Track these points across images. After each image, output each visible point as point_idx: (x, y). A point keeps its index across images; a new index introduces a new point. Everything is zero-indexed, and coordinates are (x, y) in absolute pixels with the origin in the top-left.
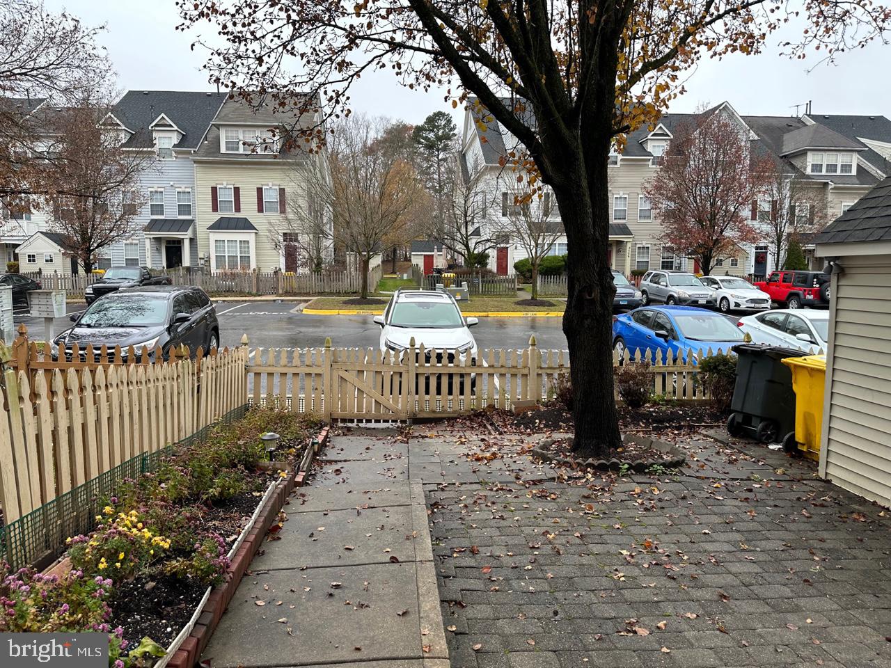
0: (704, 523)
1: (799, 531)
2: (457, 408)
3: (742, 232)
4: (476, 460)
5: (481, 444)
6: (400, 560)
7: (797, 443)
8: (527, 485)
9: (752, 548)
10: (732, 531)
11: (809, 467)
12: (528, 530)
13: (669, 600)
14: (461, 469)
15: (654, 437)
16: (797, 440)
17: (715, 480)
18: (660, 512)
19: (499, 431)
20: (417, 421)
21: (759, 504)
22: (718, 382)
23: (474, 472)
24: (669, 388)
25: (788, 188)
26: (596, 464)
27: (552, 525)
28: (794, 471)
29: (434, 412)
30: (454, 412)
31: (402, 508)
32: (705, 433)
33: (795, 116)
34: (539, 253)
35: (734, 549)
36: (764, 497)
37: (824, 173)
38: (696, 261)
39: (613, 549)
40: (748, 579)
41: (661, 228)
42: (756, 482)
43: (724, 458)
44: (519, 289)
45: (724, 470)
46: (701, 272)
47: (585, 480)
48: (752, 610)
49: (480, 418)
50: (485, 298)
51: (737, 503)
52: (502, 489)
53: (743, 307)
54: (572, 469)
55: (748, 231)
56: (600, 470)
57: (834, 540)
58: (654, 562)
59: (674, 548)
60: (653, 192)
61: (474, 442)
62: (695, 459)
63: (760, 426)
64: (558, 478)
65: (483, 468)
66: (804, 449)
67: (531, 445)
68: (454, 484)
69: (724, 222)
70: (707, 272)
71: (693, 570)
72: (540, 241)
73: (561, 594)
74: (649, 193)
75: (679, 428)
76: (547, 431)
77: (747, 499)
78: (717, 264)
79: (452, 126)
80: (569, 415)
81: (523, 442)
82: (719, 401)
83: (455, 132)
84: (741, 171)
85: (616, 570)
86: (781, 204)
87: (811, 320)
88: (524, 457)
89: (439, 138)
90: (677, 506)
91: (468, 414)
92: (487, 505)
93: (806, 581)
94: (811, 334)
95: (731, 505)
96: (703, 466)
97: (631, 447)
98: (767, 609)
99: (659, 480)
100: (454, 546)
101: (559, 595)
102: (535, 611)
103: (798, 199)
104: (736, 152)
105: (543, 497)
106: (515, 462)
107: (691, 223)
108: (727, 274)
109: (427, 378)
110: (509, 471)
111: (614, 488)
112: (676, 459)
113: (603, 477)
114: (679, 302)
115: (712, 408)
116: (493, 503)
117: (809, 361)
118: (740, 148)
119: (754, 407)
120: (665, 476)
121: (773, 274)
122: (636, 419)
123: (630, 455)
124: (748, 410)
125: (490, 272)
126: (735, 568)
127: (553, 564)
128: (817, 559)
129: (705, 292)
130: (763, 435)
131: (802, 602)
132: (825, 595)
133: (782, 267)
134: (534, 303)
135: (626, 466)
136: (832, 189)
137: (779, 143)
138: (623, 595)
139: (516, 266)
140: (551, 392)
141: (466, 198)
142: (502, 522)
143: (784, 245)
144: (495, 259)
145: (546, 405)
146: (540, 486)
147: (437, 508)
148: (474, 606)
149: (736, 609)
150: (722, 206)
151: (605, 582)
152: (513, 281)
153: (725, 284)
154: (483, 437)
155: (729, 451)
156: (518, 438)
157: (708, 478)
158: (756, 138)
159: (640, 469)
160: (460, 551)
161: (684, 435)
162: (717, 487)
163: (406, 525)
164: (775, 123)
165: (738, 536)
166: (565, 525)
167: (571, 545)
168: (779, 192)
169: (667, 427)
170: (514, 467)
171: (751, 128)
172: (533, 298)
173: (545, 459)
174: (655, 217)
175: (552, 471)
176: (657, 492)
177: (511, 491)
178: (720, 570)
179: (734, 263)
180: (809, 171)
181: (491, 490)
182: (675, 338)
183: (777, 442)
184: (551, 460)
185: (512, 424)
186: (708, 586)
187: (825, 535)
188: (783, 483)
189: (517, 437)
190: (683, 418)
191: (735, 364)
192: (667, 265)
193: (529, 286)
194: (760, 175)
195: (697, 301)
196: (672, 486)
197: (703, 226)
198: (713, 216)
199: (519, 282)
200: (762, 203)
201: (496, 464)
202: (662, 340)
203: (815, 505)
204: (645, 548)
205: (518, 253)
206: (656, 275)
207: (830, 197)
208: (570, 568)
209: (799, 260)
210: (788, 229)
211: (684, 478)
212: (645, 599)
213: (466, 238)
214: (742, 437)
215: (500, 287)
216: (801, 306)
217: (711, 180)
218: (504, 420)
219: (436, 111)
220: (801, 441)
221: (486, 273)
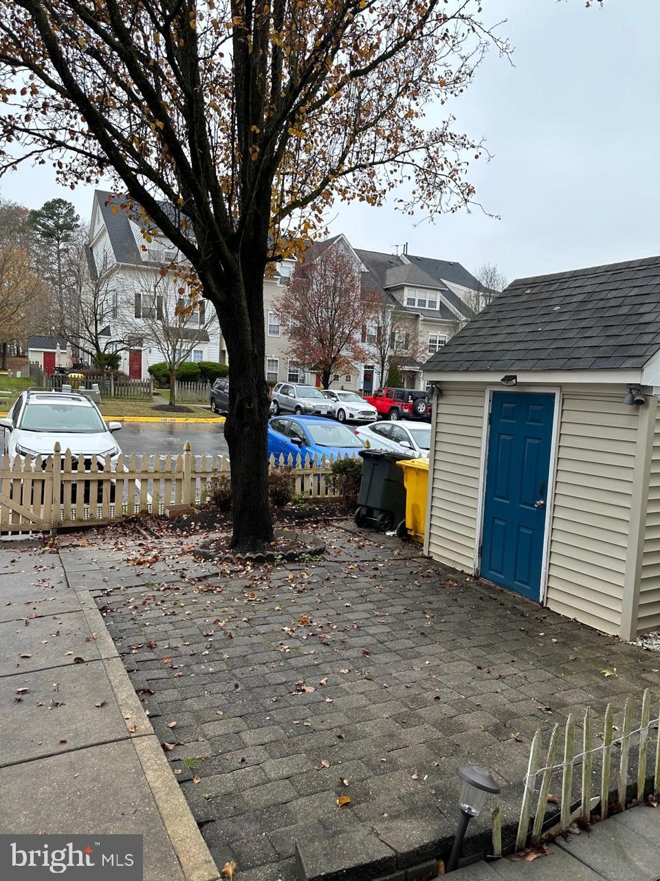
0: (345, 598)
1: (414, 597)
2: (106, 515)
3: (355, 353)
4: (137, 564)
5: (140, 548)
6: (85, 660)
7: (407, 529)
8: (193, 582)
9: (383, 614)
10: (366, 602)
11: (416, 547)
12: (200, 621)
13: (326, 662)
14: (124, 574)
15: (297, 531)
16: (407, 526)
17: (350, 563)
18: (310, 593)
19: (155, 535)
20: (62, 530)
21: (384, 579)
22: (346, 482)
23: (138, 575)
24: (307, 488)
25: (390, 317)
26: (254, 557)
27: (221, 614)
28: (406, 552)
29: (81, 520)
30: (104, 519)
31: (74, 614)
32: (337, 525)
33: (395, 254)
34: (177, 358)
35: (370, 616)
36: (387, 573)
37: (416, 306)
38: (318, 376)
39: (277, 627)
40: (382, 638)
41: (289, 344)
42: (381, 562)
43: (355, 545)
44: (155, 394)
45: (355, 554)
46: (322, 386)
47: (245, 572)
48: (388, 660)
49: (133, 524)
50: (118, 402)
51: (368, 580)
52: (169, 588)
53: (356, 418)
54: (233, 564)
55: (360, 352)
56: (258, 562)
57: (438, 601)
58: (311, 634)
59: (325, 621)
60: (281, 310)
61: (131, 547)
62: (333, 547)
63: (380, 517)
64: (221, 573)
65: (146, 571)
66: (412, 534)
67: (190, 546)
68: (120, 588)
69: (341, 342)
70: (326, 387)
71: (341, 636)
72: (177, 347)
73: (238, 670)
74: (278, 311)
75: (317, 522)
76: (203, 532)
77: (375, 576)
78: (334, 380)
79: (75, 216)
80: (223, 516)
81: (182, 544)
82: (347, 498)
83: (78, 223)
84: (355, 298)
85: (282, 644)
86: (385, 330)
87: (410, 430)
88: (185, 557)
89: (59, 227)
90: (322, 587)
91: (119, 520)
92: (156, 605)
93: (422, 634)
94: (410, 442)
95: (364, 582)
96: (339, 552)
97: (281, 540)
98: (398, 658)
99: (307, 566)
100: (131, 644)
101: (237, 672)
102: (219, 687)
103: (398, 327)
104: (351, 281)
105: (210, 591)
106: (178, 562)
107: (314, 341)
108: (342, 389)
109: (74, 486)
110: (173, 571)
111: (271, 577)
112: (319, 548)
113: (260, 568)
114: (305, 412)
115: (341, 504)
116: (163, 602)
117: (416, 463)
118: (353, 278)
119: (375, 501)
120: (311, 563)
121: (380, 391)
122: (282, 515)
123: (281, 548)
124: (370, 504)
125: (122, 374)
126: (372, 630)
127: (227, 647)
128: (428, 617)
129: (325, 404)
130: (382, 524)
131: (422, 650)
132: (436, 642)
133: (385, 384)
134: (172, 408)
135: (280, 557)
136: (422, 320)
137: (383, 277)
138: (289, 664)
139: (151, 370)
140: (204, 495)
141: (96, 296)
142: (174, 617)
143: (387, 366)
144: (128, 361)
145: (198, 508)
146: (205, 582)
147: (106, 612)
148: (162, 692)
149: (376, 661)
150: (339, 327)
151: (274, 655)
152: (149, 386)
153: (342, 397)
154: (140, 542)
155: (357, 539)
156: (177, 540)
157: (344, 562)
158: (367, 271)
159: (291, 558)
160: (138, 648)
161: (321, 528)
162: (351, 569)
163: (82, 629)
164: (380, 259)
165: (370, 606)
166: (233, 612)
167: (241, 629)
168: (383, 318)
169: (307, 522)
170: (177, 567)
171: (363, 261)
172: (171, 403)
173: (207, 557)
174: (284, 333)
175: (215, 568)
176: (306, 577)
177: (178, 589)
178: (361, 633)
179: (348, 379)
180: (405, 304)
181: (159, 590)
182: (307, 445)
183: (392, 530)
184: (212, 558)
185: (167, 528)
186: (354, 647)
187: (432, 598)
188: (399, 562)
189: (175, 540)
190: (319, 513)
191: (360, 467)
192: (293, 378)
193: (166, 391)
194: (369, 304)
195: (320, 412)
196: (318, 571)
197: (323, 344)
198: (333, 336)
199: (154, 386)
200: (371, 329)
201: (159, 566)
202: (296, 446)
203: (423, 576)
204: (303, 623)
205: (153, 356)
206: (286, 387)
207: (420, 327)
208: (243, 647)
209: (397, 379)
210: (390, 353)
211: (326, 563)
212: (308, 664)
213: (96, 337)
214: (366, 527)
215: (134, 391)
216: (399, 418)
217: (330, 303)
218: (159, 524)
219: (57, 197)
220: (410, 528)
221: (119, 375)
